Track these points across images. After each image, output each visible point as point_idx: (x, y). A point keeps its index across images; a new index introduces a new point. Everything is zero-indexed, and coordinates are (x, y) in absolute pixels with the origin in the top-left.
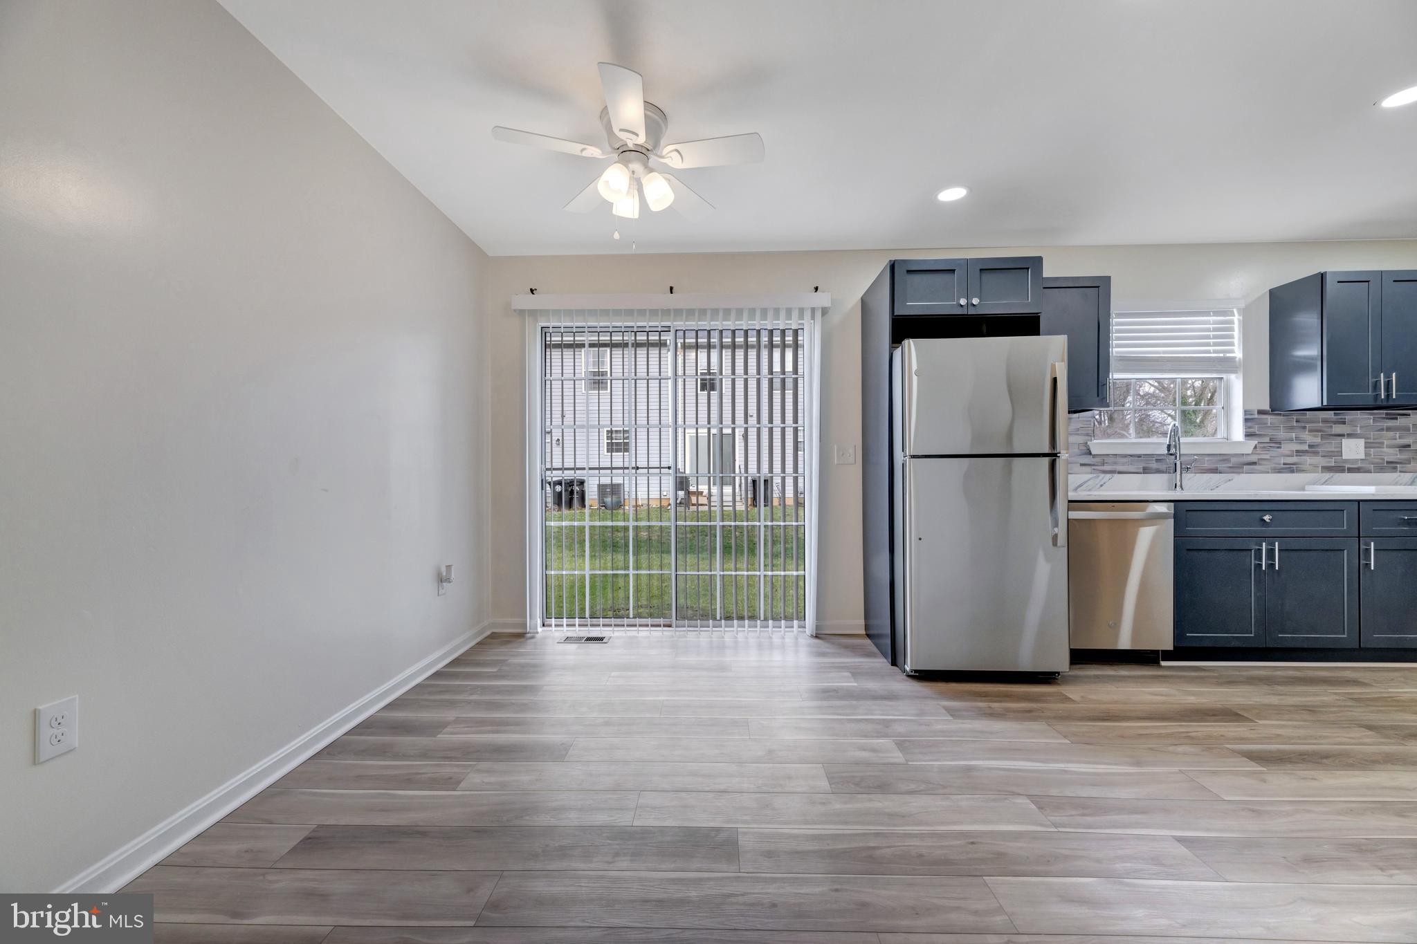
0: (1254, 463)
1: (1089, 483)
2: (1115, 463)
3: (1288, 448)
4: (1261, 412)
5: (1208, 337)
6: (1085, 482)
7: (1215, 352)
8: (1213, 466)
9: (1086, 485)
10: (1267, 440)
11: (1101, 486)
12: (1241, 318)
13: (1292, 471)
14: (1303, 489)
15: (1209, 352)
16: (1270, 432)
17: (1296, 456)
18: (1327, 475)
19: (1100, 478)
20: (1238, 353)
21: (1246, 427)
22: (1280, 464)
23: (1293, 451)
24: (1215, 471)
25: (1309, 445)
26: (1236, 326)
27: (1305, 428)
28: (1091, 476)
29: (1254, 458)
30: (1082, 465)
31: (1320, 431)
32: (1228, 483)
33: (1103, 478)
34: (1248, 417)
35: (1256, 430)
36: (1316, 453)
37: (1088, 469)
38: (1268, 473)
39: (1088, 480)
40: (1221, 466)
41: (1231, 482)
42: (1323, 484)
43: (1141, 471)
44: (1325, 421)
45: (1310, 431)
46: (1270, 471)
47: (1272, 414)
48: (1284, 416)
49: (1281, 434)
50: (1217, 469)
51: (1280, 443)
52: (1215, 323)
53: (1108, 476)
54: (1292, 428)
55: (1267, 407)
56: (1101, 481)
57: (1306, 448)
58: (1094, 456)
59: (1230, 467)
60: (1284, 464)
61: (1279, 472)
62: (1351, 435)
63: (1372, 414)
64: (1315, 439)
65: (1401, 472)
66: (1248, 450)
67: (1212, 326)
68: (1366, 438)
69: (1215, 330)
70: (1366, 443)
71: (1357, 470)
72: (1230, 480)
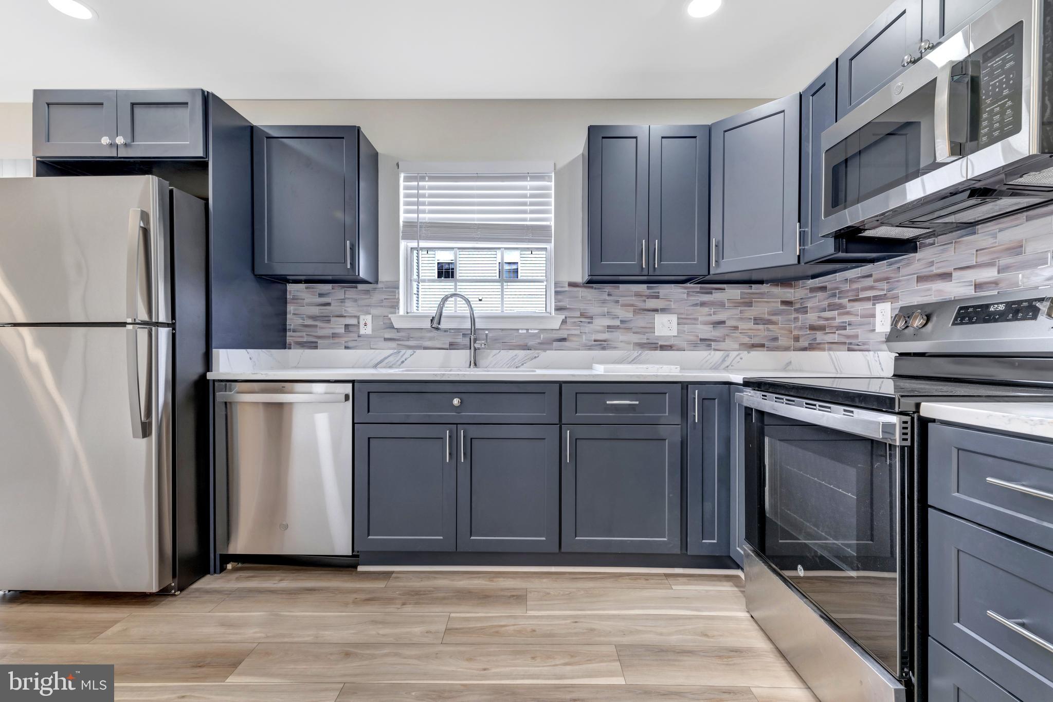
0: (564, 340)
1: (391, 359)
2: (421, 338)
3: (601, 322)
4: (572, 285)
5: (525, 204)
6: (386, 358)
7: (531, 220)
8: (521, 343)
9: (386, 361)
10: (578, 314)
11: (403, 362)
12: (557, 183)
13: (604, 348)
15: (525, 220)
16: (582, 306)
17: (608, 331)
19: (401, 354)
20: (553, 222)
21: (557, 300)
22: (591, 341)
23: (604, 326)
24: (526, 347)
25: (621, 321)
26: (552, 192)
27: (617, 302)
28: (391, 352)
29: (563, 334)
30: (386, 339)
31: (632, 305)
32: (534, 360)
33: (404, 354)
34: (558, 289)
35: (566, 304)
36: (628, 329)
37: (393, 344)
38: (579, 350)
39: (389, 356)
40: (531, 343)
41: (537, 359)
42: (630, 363)
43: (447, 346)
44: (638, 295)
45: (623, 305)
47: (584, 287)
49: (594, 309)
51: (591, 318)
52: (532, 188)
53: (410, 352)
54: (604, 302)
55: (583, 279)
56: (402, 356)
57: (617, 323)
58: (398, 330)
59: (540, 343)
60: (595, 341)
61: (590, 349)
62: (664, 310)
63: (686, 288)
64: (627, 314)
65: (715, 350)
66: (556, 324)
67: (528, 192)
68: (678, 314)
69: (532, 196)
70: (678, 318)
71: (669, 348)
72: (535, 357)
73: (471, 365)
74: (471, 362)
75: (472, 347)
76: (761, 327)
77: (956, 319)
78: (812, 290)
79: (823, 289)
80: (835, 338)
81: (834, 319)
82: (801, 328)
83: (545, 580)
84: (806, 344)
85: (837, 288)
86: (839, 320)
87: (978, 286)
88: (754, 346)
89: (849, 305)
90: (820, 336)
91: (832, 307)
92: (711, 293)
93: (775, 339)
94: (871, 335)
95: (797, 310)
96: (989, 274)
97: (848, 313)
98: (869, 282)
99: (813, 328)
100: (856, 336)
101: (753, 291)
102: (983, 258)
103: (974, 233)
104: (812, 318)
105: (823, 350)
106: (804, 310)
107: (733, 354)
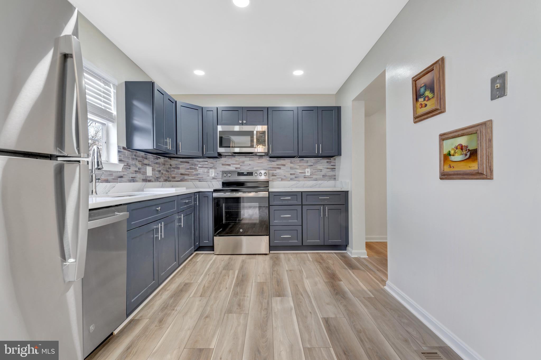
0: (122, 177)
3: (133, 169)
4: (124, 148)
5: (100, 95)
7: (104, 106)
8: (106, 178)
10: (126, 164)
12: (115, 91)
13: (134, 182)
15: (101, 105)
16: (127, 160)
17: (135, 173)
18: (144, 183)
20: (114, 112)
21: (119, 156)
22: (130, 178)
23: (134, 171)
24: (107, 181)
25: (138, 168)
26: (112, 94)
27: (137, 159)
29: (121, 174)
31: (141, 162)
32: (114, 188)
34: (119, 150)
35: (122, 158)
36: (140, 172)
38: (127, 182)
40: (110, 178)
41: (115, 188)
44: (142, 157)
45: (139, 161)
47: (127, 150)
48: (131, 152)
49: (130, 162)
50: (108, 180)
51: (130, 166)
52: (104, 88)
54: (133, 159)
55: (125, 146)
59: (113, 179)
60: (132, 178)
61: (130, 182)
62: (149, 165)
63: (153, 156)
64: (139, 166)
65: (159, 182)
66: (121, 170)
67: (102, 90)
68: (152, 167)
69: (104, 93)
70: (152, 169)
71: (150, 181)
72: (114, 187)
73: (92, 193)
74: (92, 191)
75: (92, 181)
76: (167, 173)
77: (238, 175)
78: (181, 162)
79: (188, 162)
80: (193, 178)
81: (193, 172)
82: (176, 174)
83: (177, 279)
84: (179, 180)
85: (194, 163)
86: (195, 173)
87: (236, 168)
88: (166, 180)
89: (199, 168)
90: (186, 177)
91: (191, 168)
92: (158, 159)
93: (169, 178)
94: (208, 177)
95: (174, 168)
96: (238, 166)
97: (199, 171)
98: (206, 163)
99: (182, 174)
100: (202, 177)
101: (165, 160)
102: (237, 163)
103: (235, 157)
104: (182, 171)
105: (189, 181)
106: (178, 168)
107: (164, 183)
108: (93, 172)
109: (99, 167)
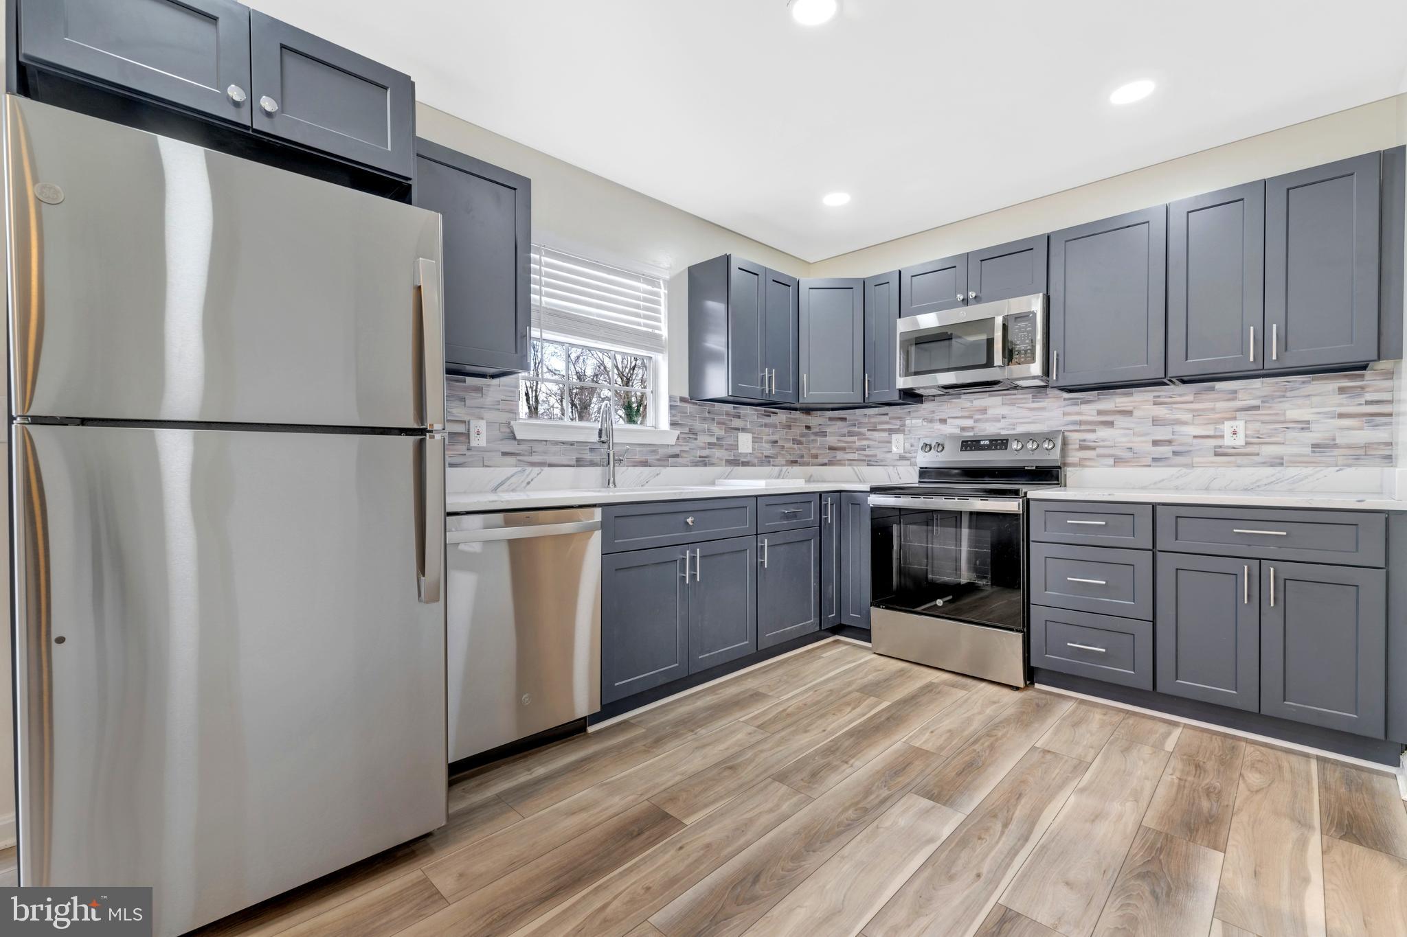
0: (677, 456)
1: (513, 480)
2: (545, 453)
3: (704, 439)
4: (683, 400)
5: (638, 307)
6: (508, 479)
7: (646, 325)
8: (643, 458)
9: (508, 482)
10: (686, 430)
11: (528, 483)
12: (666, 292)
13: (705, 465)
14: (713, 484)
15: (639, 324)
16: (689, 422)
17: (708, 448)
18: (729, 469)
19: (527, 472)
20: (664, 332)
21: (672, 415)
22: (696, 457)
23: (706, 443)
24: (645, 464)
25: (717, 438)
26: (663, 300)
27: (713, 419)
28: (516, 469)
29: (676, 450)
30: (504, 454)
31: (723, 424)
32: (657, 477)
33: (530, 474)
34: (672, 404)
35: (678, 419)
36: (721, 446)
37: (511, 460)
38: (688, 466)
39: (512, 476)
40: (651, 458)
42: (725, 479)
43: (574, 463)
44: (728, 414)
45: (718, 423)
46: (689, 464)
47: (689, 402)
48: (699, 405)
49: (698, 425)
50: (647, 462)
51: (696, 434)
52: (646, 292)
53: (537, 470)
54: (705, 419)
55: (686, 394)
56: (528, 475)
57: (714, 440)
58: (520, 442)
59: (658, 460)
60: (700, 457)
61: (696, 466)
62: (744, 430)
63: (756, 410)
64: (719, 431)
65: (773, 465)
66: (673, 441)
67: (642, 295)
68: (753, 433)
69: (645, 300)
70: (753, 437)
71: (746, 464)
72: (658, 475)
73: (609, 484)
74: (609, 480)
75: (609, 464)
76: (796, 446)
77: (962, 448)
78: (830, 419)
79: (844, 419)
80: (855, 456)
81: (855, 442)
82: (819, 448)
84: (826, 461)
85: (857, 420)
86: (858, 444)
87: (963, 429)
88: (794, 462)
89: (869, 434)
90: (840, 455)
91: (851, 434)
92: (770, 416)
93: (802, 456)
94: (889, 455)
95: (816, 434)
96: (968, 423)
97: (867, 439)
98: (886, 418)
99: (831, 448)
100: (876, 456)
101: (792, 416)
102: (966, 414)
103: (960, 398)
104: (832, 440)
105: (845, 465)
106: (824, 434)
107: (785, 468)
108: (611, 449)
109: (602, 439)
